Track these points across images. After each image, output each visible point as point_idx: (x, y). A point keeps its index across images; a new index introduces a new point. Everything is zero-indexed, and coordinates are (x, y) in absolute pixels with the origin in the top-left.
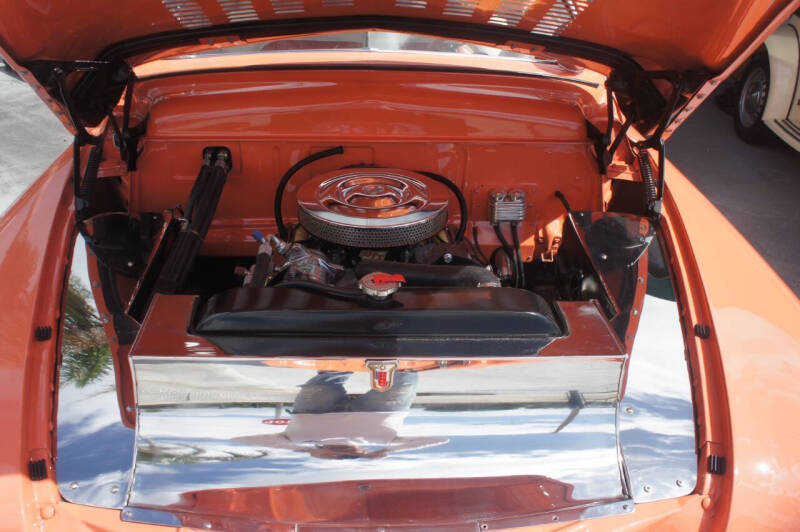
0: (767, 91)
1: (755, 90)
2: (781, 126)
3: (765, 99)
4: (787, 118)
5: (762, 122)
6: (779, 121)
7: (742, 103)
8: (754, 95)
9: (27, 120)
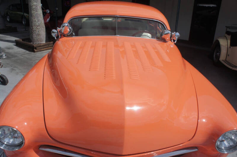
0: (220, 53)
1: (217, 53)
2: (224, 62)
3: (220, 55)
4: (226, 59)
5: (219, 61)
6: (224, 60)
7: (214, 56)
8: (217, 54)
9: (22, 57)
